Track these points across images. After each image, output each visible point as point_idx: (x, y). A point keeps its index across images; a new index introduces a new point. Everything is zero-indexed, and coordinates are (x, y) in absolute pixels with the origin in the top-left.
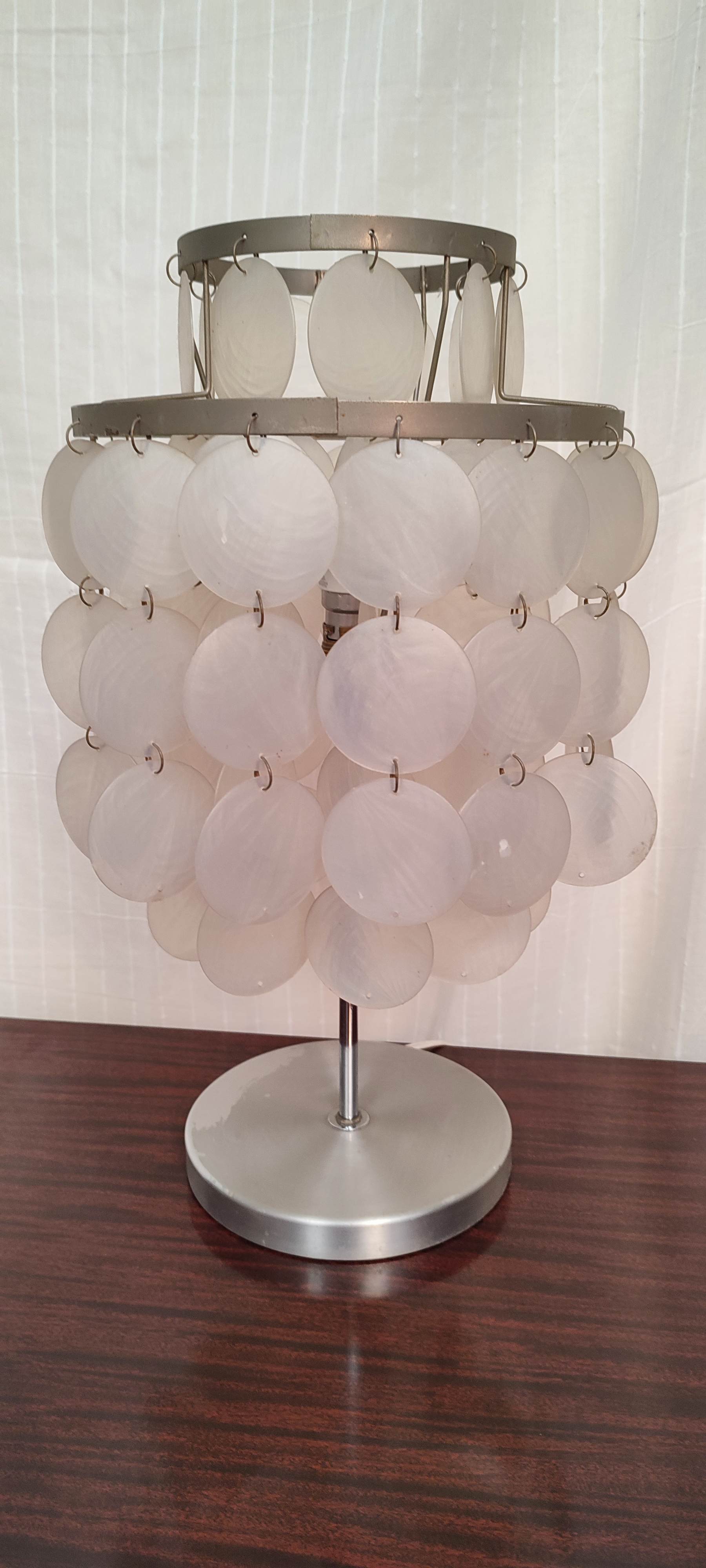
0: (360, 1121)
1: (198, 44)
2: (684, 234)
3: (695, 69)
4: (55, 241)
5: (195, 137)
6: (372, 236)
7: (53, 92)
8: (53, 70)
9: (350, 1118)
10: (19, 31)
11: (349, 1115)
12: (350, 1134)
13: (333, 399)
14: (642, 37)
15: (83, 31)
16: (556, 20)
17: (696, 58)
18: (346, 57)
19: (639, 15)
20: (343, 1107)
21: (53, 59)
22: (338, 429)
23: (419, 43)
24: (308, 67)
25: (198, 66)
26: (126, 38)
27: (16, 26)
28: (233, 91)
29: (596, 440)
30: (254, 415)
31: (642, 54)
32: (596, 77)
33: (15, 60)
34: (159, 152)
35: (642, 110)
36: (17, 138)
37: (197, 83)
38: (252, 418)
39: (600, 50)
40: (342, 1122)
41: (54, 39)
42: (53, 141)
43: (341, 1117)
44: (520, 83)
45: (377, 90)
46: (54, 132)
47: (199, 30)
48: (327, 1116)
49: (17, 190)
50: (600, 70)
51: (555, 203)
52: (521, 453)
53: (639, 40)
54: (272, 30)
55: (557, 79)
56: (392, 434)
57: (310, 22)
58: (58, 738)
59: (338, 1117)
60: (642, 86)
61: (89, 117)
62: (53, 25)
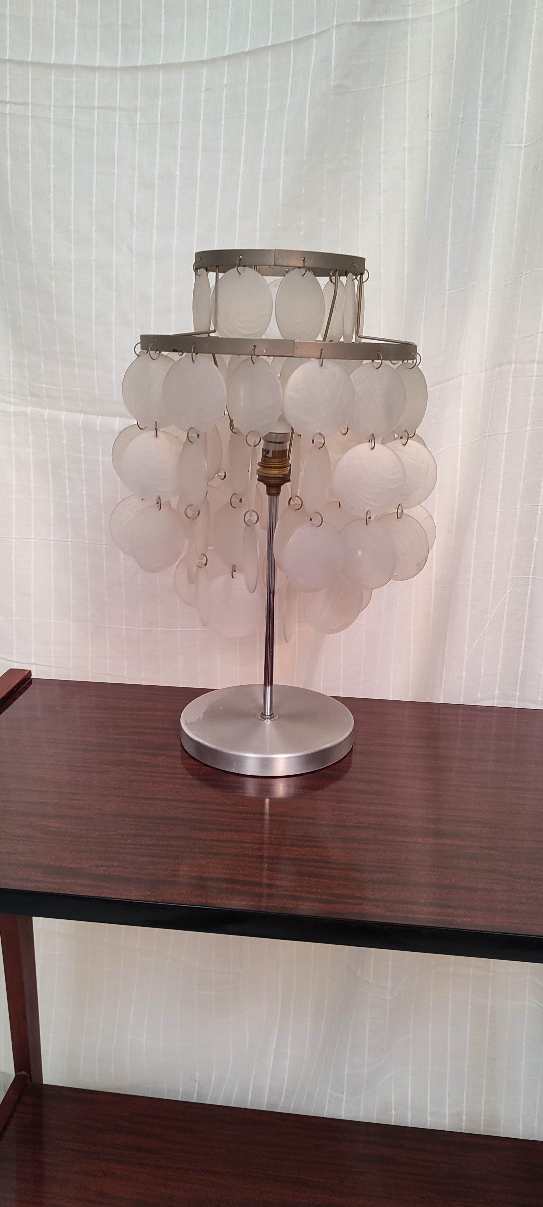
0: (273, 717)
1: (181, 120)
2: (449, 242)
3: (457, 152)
4: (94, 228)
5: (178, 173)
6: (304, 261)
7: (95, 143)
8: (95, 130)
9: (269, 714)
10: (76, 106)
11: (268, 713)
12: (268, 722)
13: (292, 340)
14: (429, 128)
15: (114, 109)
16: (382, 117)
17: (457, 146)
18: (265, 135)
19: (428, 116)
20: (265, 709)
21: (96, 123)
22: (294, 354)
23: (306, 131)
24: (244, 139)
25: (180, 133)
26: (139, 113)
27: (74, 104)
28: (200, 149)
29: (406, 360)
30: (254, 346)
31: (430, 138)
32: (404, 149)
33: (73, 123)
34: (156, 181)
35: (429, 169)
36: (73, 168)
37: (179, 143)
38: (253, 348)
39: (406, 135)
40: (265, 717)
41: (96, 111)
42: (95, 171)
43: (263, 715)
44: (362, 151)
45: (282, 155)
46: (95, 165)
47: (181, 113)
48: (256, 715)
49: (72, 198)
50: (406, 145)
51: (380, 218)
52: (375, 367)
53: (428, 130)
54: (223, 116)
55: (382, 149)
56: (319, 357)
57: (246, 113)
58: (86, 519)
59: (262, 715)
60: (429, 157)
61: (116, 157)
62: (96, 105)
